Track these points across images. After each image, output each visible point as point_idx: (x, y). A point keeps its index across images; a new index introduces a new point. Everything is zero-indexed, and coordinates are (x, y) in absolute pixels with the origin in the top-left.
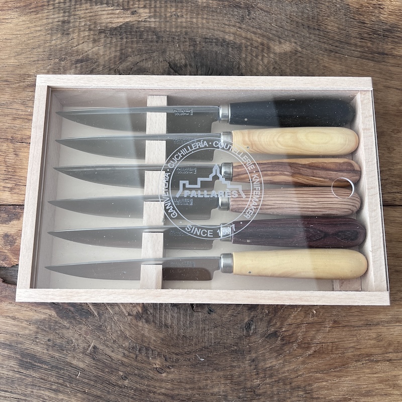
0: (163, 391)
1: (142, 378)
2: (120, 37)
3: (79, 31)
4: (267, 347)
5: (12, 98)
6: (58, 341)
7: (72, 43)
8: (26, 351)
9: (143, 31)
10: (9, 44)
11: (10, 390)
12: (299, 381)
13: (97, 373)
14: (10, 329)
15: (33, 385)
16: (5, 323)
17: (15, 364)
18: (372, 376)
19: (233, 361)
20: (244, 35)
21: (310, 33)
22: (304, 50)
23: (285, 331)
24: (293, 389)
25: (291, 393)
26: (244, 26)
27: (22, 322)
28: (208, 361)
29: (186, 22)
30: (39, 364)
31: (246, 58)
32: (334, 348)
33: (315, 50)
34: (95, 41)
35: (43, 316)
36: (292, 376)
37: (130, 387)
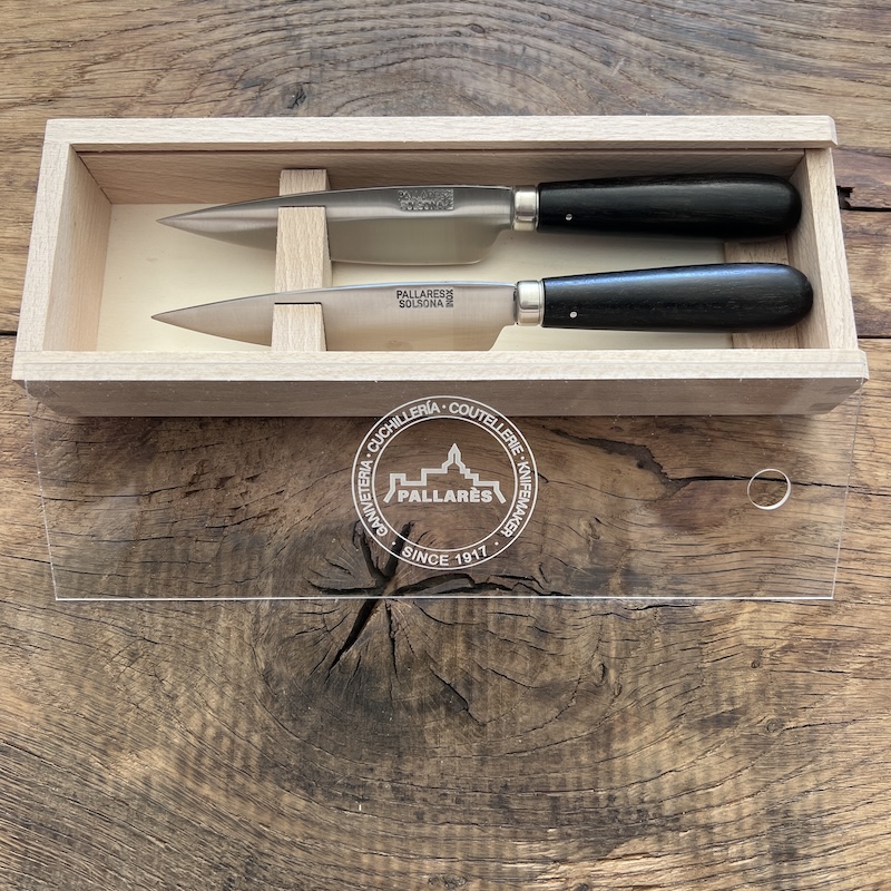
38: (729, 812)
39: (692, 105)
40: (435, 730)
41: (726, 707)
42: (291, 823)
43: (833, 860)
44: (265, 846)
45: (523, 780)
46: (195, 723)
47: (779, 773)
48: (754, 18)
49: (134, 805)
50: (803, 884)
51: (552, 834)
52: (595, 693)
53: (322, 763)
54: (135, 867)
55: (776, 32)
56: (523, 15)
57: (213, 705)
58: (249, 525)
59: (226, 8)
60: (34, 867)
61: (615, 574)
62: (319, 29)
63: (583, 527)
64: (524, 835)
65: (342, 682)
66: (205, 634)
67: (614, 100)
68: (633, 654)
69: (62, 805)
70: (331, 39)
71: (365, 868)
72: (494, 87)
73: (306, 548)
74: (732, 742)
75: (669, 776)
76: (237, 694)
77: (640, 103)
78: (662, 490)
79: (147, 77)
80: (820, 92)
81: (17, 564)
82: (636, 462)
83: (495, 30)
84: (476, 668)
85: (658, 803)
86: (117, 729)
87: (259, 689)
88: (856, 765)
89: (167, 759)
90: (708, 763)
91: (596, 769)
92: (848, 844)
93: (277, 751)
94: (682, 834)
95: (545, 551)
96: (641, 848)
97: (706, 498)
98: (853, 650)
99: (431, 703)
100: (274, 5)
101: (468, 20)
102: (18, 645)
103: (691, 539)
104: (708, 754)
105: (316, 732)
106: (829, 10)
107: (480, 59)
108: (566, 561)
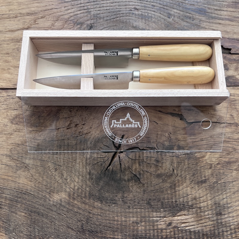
2: (177, 203)
3: (207, 207)
6: (188, 20)
7: (211, 196)
8: (203, 15)
13: (166, 7)
14: (214, 25)
16: (217, 28)
17: (208, 10)
20: (87, 207)
21: (38, 209)
22: (44, 194)
26: (87, 214)
29: (130, 217)
30: (196, 10)
31: (86, 187)
34: (195, 199)
38: (205, 204)
39: (191, 28)
40: (132, 186)
41: (204, 178)
42: (97, 210)
43: (231, 215)
44: (91, 216)
45: (154, 198)
46: (72, 186)
47: (217, 194)
48: (206, 6)
49: (58, 206)
50: (223, 221)
51: (162, 211)
52: (171, 176)
53: (104, 195)
54: (59, 221)
55: (211, 9)
56: (147, 5)
57: (77, 181)
58: (83, 136)
59: (71, 4)
60: (34, 223)
61: (175, 147)
62: (95, 9)
63: (167, 135)
64: (155, 211)
65: (108, 174)
66: (74, 163)
67: (171, 27)
68: (180, 166)
69: (40, 207)
70: (99, 12)
71: (116, 220)
72: (141, 24)
73: (98, 142)
74: (205, 187)
75: (190, 196)
76: (83, 178)
77: (178, 28)
78: (186, 125)
79: (52, 22)
80: (223, 24)
81: (25, 147)
82: (180, 118)
83: (141, 9)
84: (141, 170)
85: (188, 202)
86: (53, 188)
87: (88, 177)
88: (236, 192)
89: (66, 195)
90: (199, 192)
91: (172, 194)
92: (234, 211)
93: (93, 192)
94: (194, 210)
95: (157, 141)
96: (184, 213)
97: (197, 127)
98: (234, 164)
99: (131, 179)
100: (84, 3)
101: (133, 7)
102: (26, 167)
103: (194, 137)
104: (199, 190)
105: (102, 187)
106: (224, 3)
107: (137, 17)
108: (163, 143)
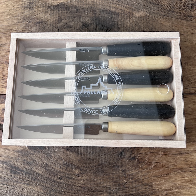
0: (79, 185)
1: (69, 179)
2: (58, 10)
3: (38, 7)
4: (130, 164)
5: (6, 41)
6: (29, 161)
7: (34, 14)
8: (13, 165)
9: (70, 7)
10: (4, 15)
11: (6, 184)
12: (146, 181)
13: (48, 176)
14: (6, 154)
15: (17, 182)
16: (3, 151)
17: (8, 171)
18: (182, 179)
19: (114, 171)
20: (120, 8)
21: (154, 7)
22: (151, 15)
23: (139, 157)
24: (143, 185)
25: (142, 187)
26: (120, 3)
27: (11, 151)
28: (101, 171)
29: (91, 2)
30: (20, 172)
31: (121, 20)
32: (164, 165)
33: (156, 15)
34: (46, 12)
35: (21, 149)
36: (143, 178)
37: (63, 183)
